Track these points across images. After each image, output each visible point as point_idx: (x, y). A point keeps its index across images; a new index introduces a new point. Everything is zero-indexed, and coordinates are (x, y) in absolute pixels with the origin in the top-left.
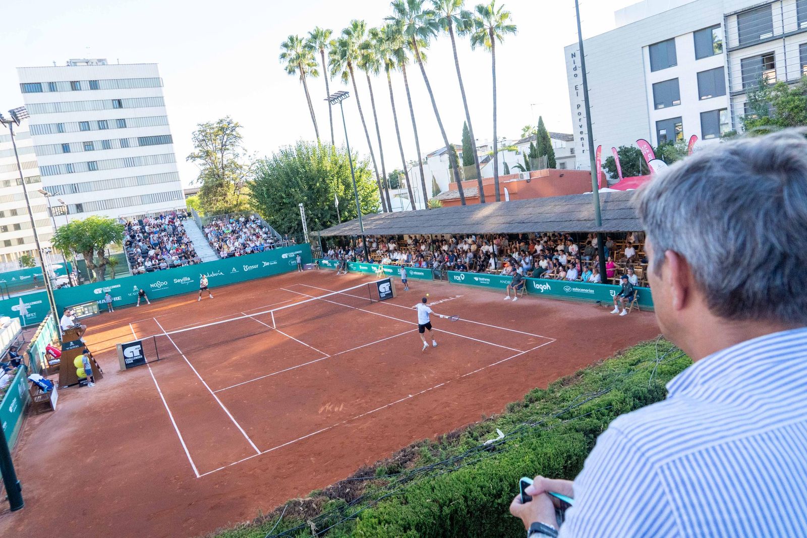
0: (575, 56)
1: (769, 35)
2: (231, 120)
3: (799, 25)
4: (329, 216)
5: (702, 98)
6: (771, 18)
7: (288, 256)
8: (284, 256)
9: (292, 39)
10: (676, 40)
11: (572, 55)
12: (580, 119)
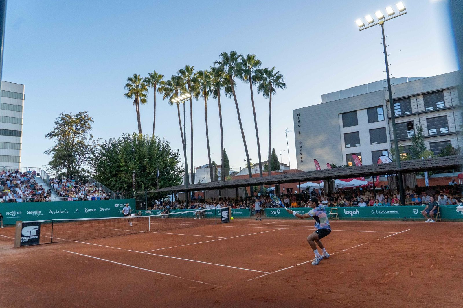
0: (299, 115)
1: (409, 113)
2: (87, 115)
3: (425, 109)
4: (150, 184)
5: (372, 143)
6: (411, 104)
7: (119, 206)
8: (116, 206)
9: (135, 76)
10: (358, 112)
11: (298, 114)
12: (301, 150)
